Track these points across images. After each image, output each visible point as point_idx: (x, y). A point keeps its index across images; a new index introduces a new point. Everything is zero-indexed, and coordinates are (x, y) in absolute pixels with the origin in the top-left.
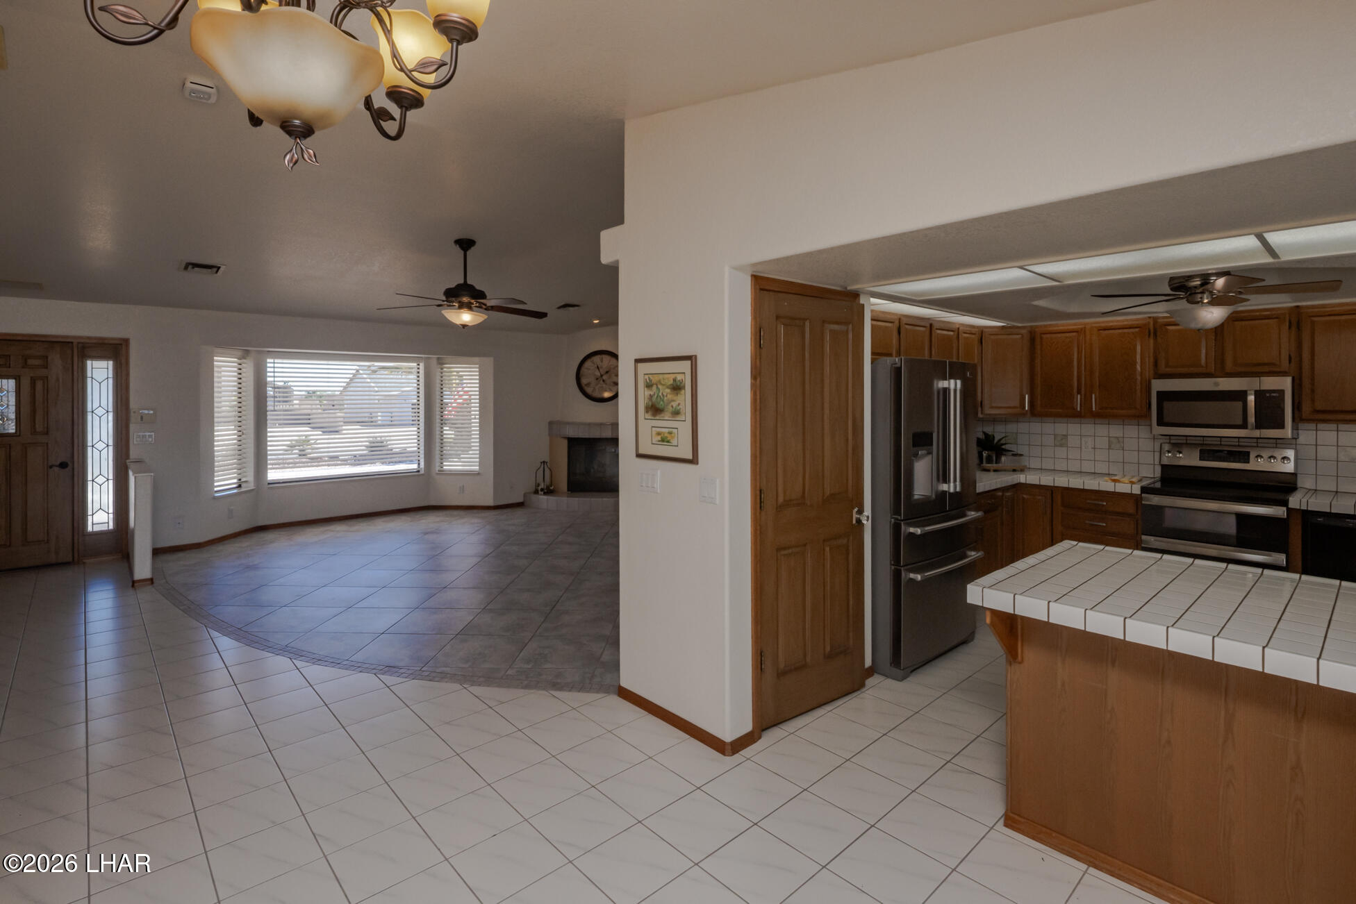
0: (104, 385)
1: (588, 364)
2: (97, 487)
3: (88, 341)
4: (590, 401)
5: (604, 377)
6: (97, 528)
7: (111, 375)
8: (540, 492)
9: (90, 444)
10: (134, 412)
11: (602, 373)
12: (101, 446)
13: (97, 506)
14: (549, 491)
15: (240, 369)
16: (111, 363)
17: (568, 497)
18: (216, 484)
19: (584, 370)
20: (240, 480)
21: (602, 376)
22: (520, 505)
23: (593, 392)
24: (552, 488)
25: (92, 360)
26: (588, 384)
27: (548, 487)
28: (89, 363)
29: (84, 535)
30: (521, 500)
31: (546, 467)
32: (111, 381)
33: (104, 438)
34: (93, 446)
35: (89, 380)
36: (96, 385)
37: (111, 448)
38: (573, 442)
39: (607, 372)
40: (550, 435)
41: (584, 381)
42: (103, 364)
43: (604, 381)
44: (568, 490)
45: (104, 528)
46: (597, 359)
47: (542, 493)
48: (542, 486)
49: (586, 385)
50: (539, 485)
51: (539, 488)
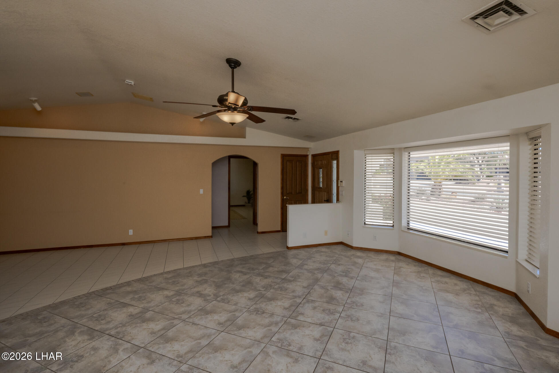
15: (394, 160)
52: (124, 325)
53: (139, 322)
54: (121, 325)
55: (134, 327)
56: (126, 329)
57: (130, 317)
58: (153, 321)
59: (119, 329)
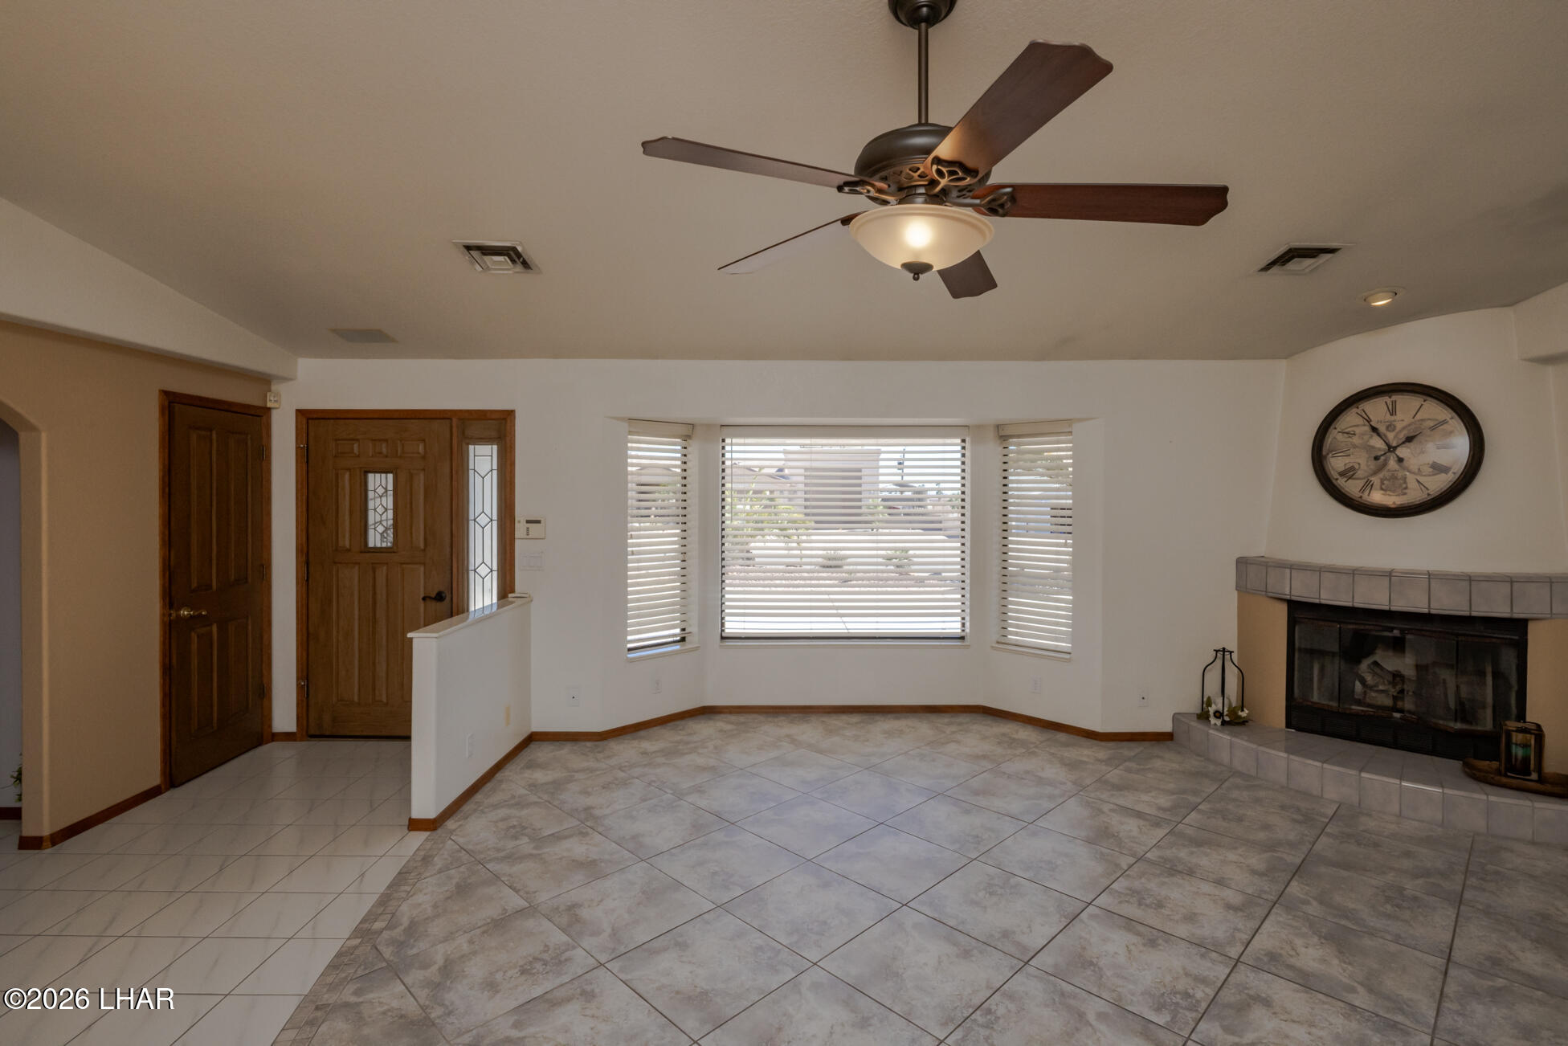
0: (487, 479)
1: (1350, 419)
3: (468, 414)
4: (1354, 513)
5: (1402, 453)
7: (495, 466)
8: (1213, 720)
9: (472, 566)
10: (521, 522)
11: (1394, 444)
12: (484, 570)
14: (1233, 721)
15: (685, 455)
16: (495, 448)
18: (629, 638)
19: (1334, 436)
20: (684, 630)
21: (1392, 449)
22: (1163, 740)
23: (1362, 490)
24: (1244, 714)
25: (474, 444)
26: (1349, 473)
27: (1233, 712)
28: (471, 447)
30: (1167, 727)
31: (1228, 664)
32: (495, 473)
33: (488, 559)
34: (475, 571)
35: (471, 472)
36: (479, 478)
37: (494, 572)
38: (1299, 612)
39: (1410, 439)
40: (1240, 588)
41: (1336, 464)
42: (486, 449)
43: (1401, 460)
44: (1288, 725)
46: (1376, 409)
47: (1219, 722)
48: (1217, 705)
49: (1342, 474)
50: (1209, 704)
51: (1212, 710)
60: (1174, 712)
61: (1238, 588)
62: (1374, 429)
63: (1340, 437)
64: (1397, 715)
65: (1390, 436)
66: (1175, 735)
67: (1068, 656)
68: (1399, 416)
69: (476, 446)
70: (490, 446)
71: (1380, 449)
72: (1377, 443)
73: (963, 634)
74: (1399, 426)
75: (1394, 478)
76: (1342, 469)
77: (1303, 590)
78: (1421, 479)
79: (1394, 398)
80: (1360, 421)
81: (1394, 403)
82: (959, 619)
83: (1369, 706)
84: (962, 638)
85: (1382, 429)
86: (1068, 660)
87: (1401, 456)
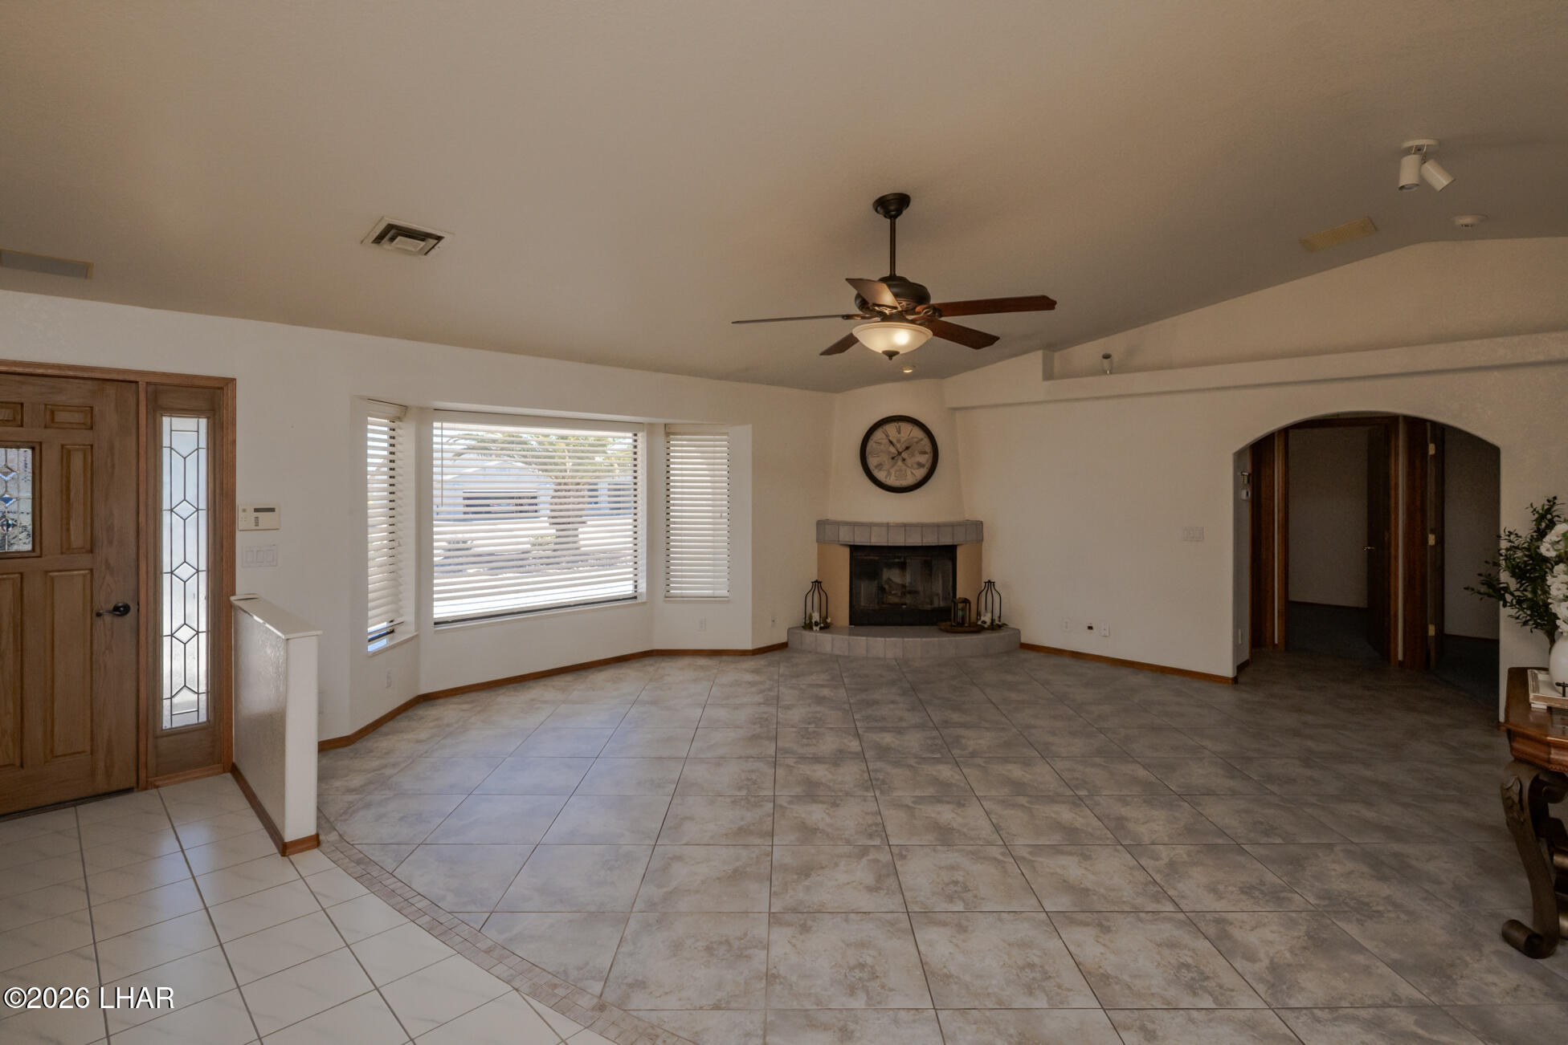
0: (192, 459)
1: (878, 435)
2: (178, 647)
3: (165, 381)
4: (883, 491)
5: (904, 455)
6: (178, 722)
7: (203, 444)
8: (815, 628)
9: (166, 568)
10: (244, 510)
11: (900, 451)
12: (185, 571)
13: (178, 681)
14: (826, 627)
15: (394, 438)
16: (203, 422)
17: (850, 635)
19: (871, 444)
20: (392, 622)
21: (899, 453)
22: (783, 646)
23: (885, 477)
24: (829, 621)
25: (171, 416)
26: (879, 466)
27: (823, 620)
28: (166, 420)
29: (156, 738)
30: (783, 639)
31: (820, 589)
32: (203, 453)
33: (192, 558)
34: (172, 573)
35: (166, 452)
36: (177, 461)
37: (203, 576)
38: (857, 552)
39: (907, 448)
40: (821, 541)
41: (872, 462)
42: (189, 423)
43: (904, 460)
44: (851, 623)
45: (192, 720)
46: (891, 429)
47: (818, 628)
48: (815, 618)
49: (875, 468)
50: (811, 617)
51: (812, 621)
52: (1136, 911)
53: (1095, 898)
54: (1142, 915)
55: (1114, 890)
56: (1135, 897)
57: (1109, 924)
58: (1065, 881)
59: (1152, 907)
60: (787, 628)
61: (817, 540)
62: (891, 442)
63: (874, 445)
64: (904, 606)
65: (898, 446)
66: (789, 643)
67: (727, 599)
68: (902, 435)
69: (173, 419)
70: (196, 420)
71: (893, 453)
72: (892, 450)
73: (636, 594)
74: (903, 440)
75: (900, 470)
76: (875, 464)
77: (860, 540)
78: (914, 471)
79: (900, 424)
80: (884, 436)
81: (900, 427)
82: (631, 582)
83: (889, 604)
84: (635, 598)
85: (894, 441)
86: (728, 602)
87: (904, 457)
